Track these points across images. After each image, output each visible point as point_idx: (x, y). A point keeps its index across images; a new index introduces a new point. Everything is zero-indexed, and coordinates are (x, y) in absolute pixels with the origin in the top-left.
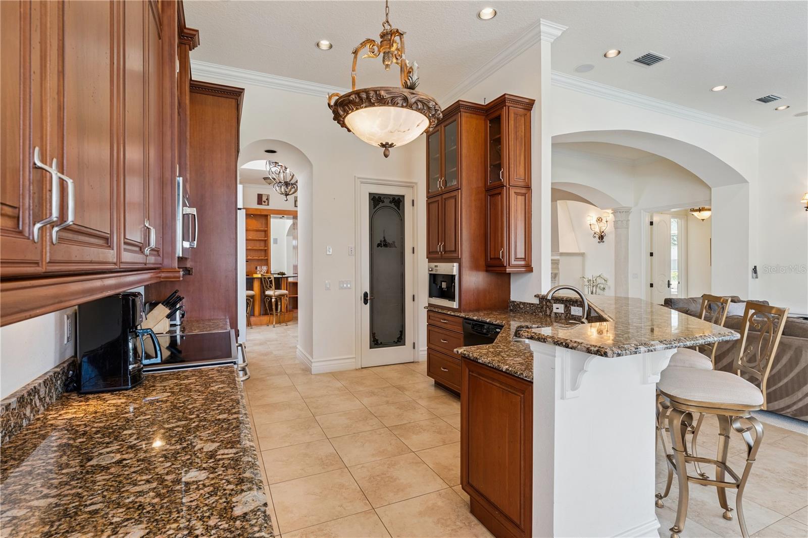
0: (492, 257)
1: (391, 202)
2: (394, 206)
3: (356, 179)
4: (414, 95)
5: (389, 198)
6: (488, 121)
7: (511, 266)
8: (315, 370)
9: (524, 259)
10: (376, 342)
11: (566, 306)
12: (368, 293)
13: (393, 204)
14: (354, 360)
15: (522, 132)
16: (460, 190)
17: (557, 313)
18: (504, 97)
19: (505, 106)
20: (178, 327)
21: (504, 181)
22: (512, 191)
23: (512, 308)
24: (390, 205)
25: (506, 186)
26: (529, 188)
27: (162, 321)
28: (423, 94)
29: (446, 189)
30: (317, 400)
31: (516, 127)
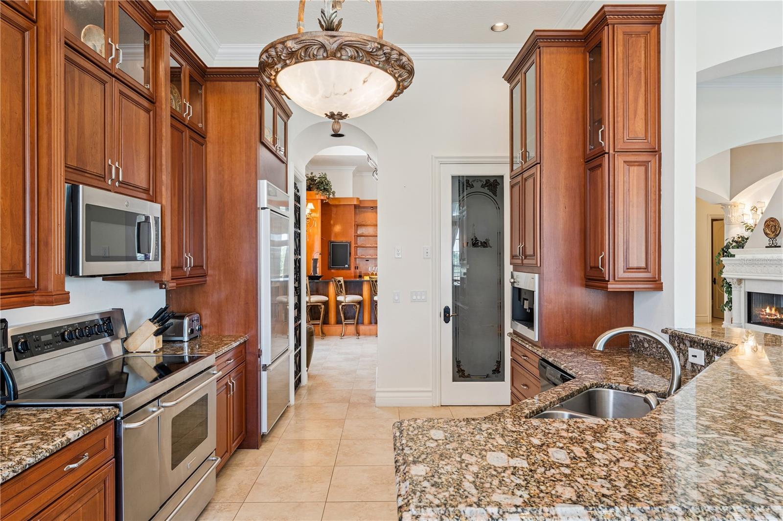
0: (591, 265)
1: (483, 186)
2: (488, 192)
3: (433, 158)
4: (335, 39)
5: (481, 181)
6: (588, 54)
7: (618, 281)
8: (378, 402)
9: (646, 269)
10: (461, 373)
11: (708, 354)
12: (451, 308)
13: (486, 188)
14: (430, 394)
15: (640, 62)
16: (539, 165)
17: (696, 364)
18: (603, 11)
19: (608, 25)
20: (186, 344)
21: (606, 144)
22: (620, 161)
23: (633, 346)
24: (482, 190)
25: (608, 153)
26: (656, 152)
27: (149, 338)
28: (350, 35)
29: (527, 164)
30: (355, 444)
31: (627, 56)
